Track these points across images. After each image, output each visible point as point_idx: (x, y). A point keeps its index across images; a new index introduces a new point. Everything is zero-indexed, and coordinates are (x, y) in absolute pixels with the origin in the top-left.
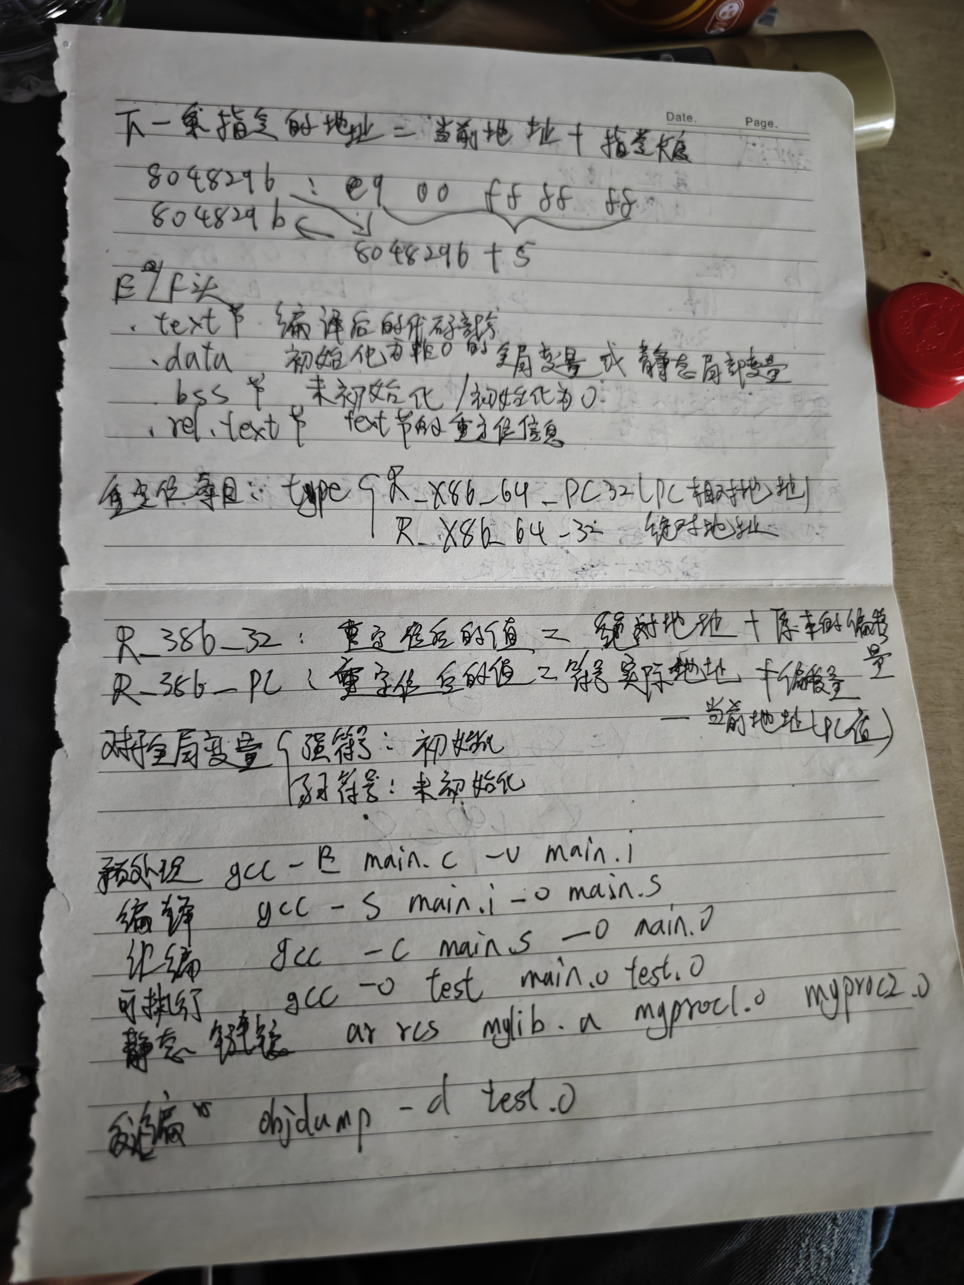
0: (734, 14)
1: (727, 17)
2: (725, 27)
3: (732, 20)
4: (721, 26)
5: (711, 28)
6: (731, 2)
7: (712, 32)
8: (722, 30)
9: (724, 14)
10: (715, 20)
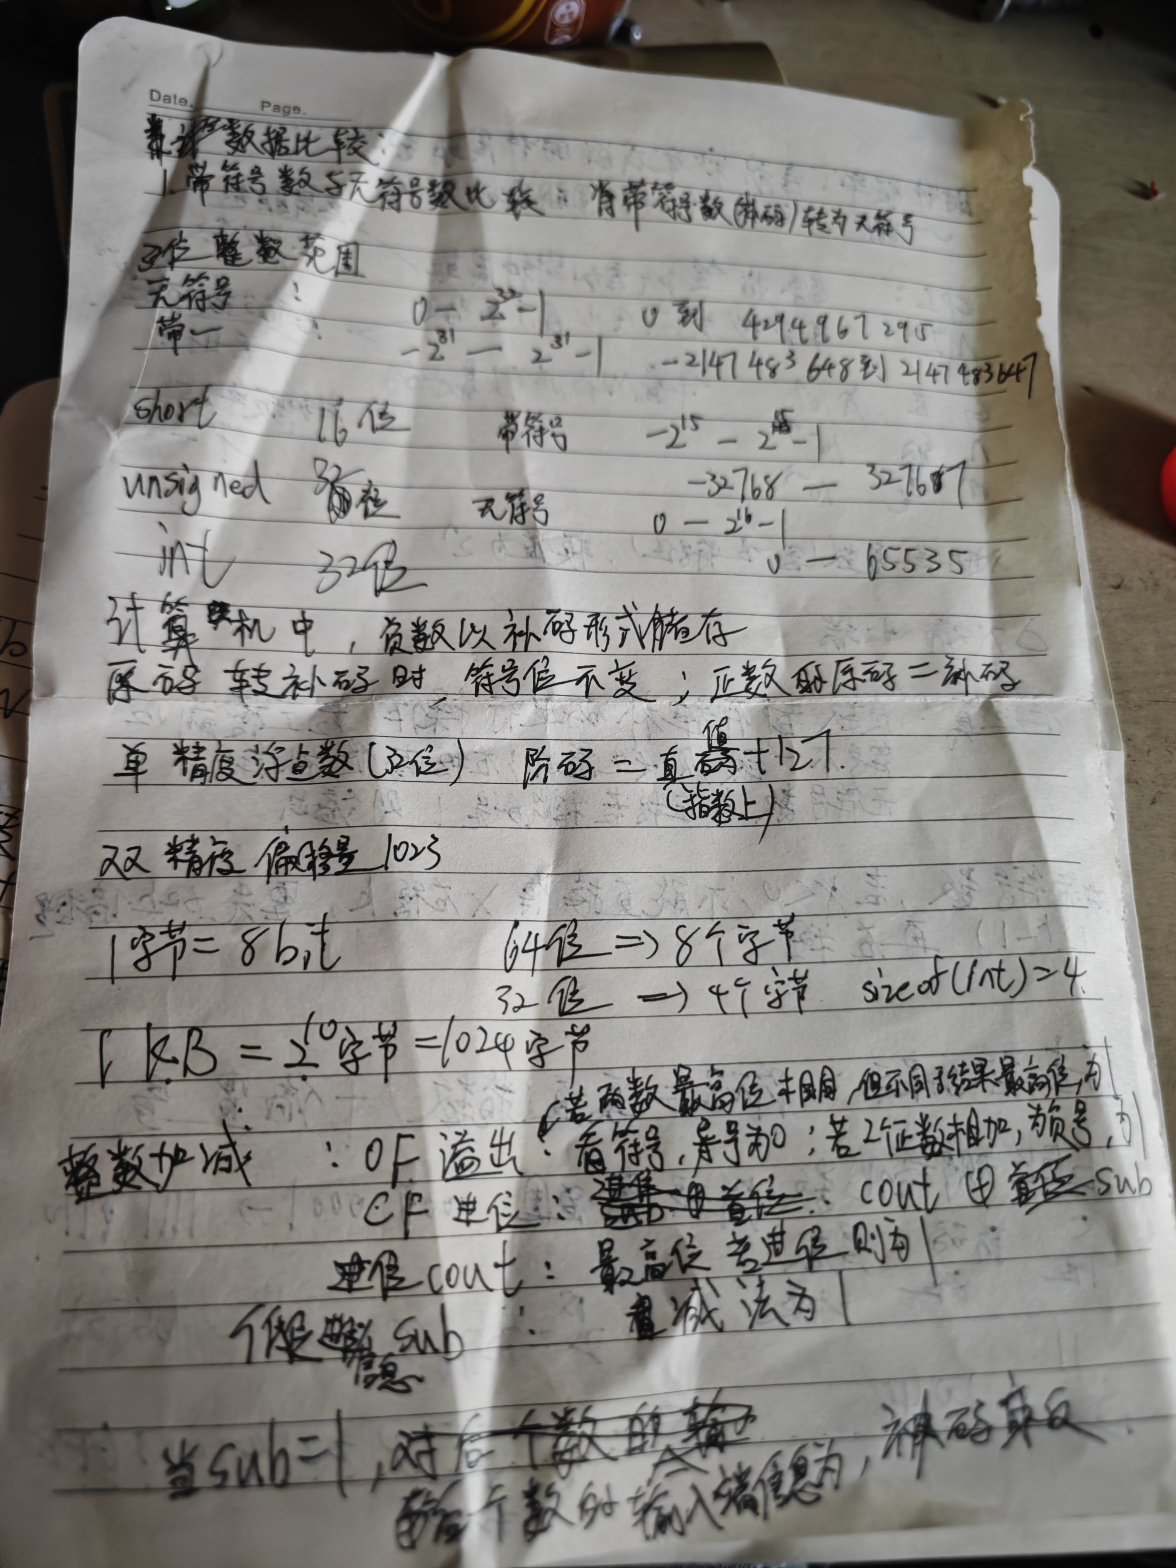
0: (575, 15)
1: (567, 21)
2: (571, 34)
3: (575, 23)
4: (565, 33)
5: (552, 35)
6: (564, 1)
7: (555, 42)
8: (568, 38)
9: (562, 16)
10: (554, 26)
